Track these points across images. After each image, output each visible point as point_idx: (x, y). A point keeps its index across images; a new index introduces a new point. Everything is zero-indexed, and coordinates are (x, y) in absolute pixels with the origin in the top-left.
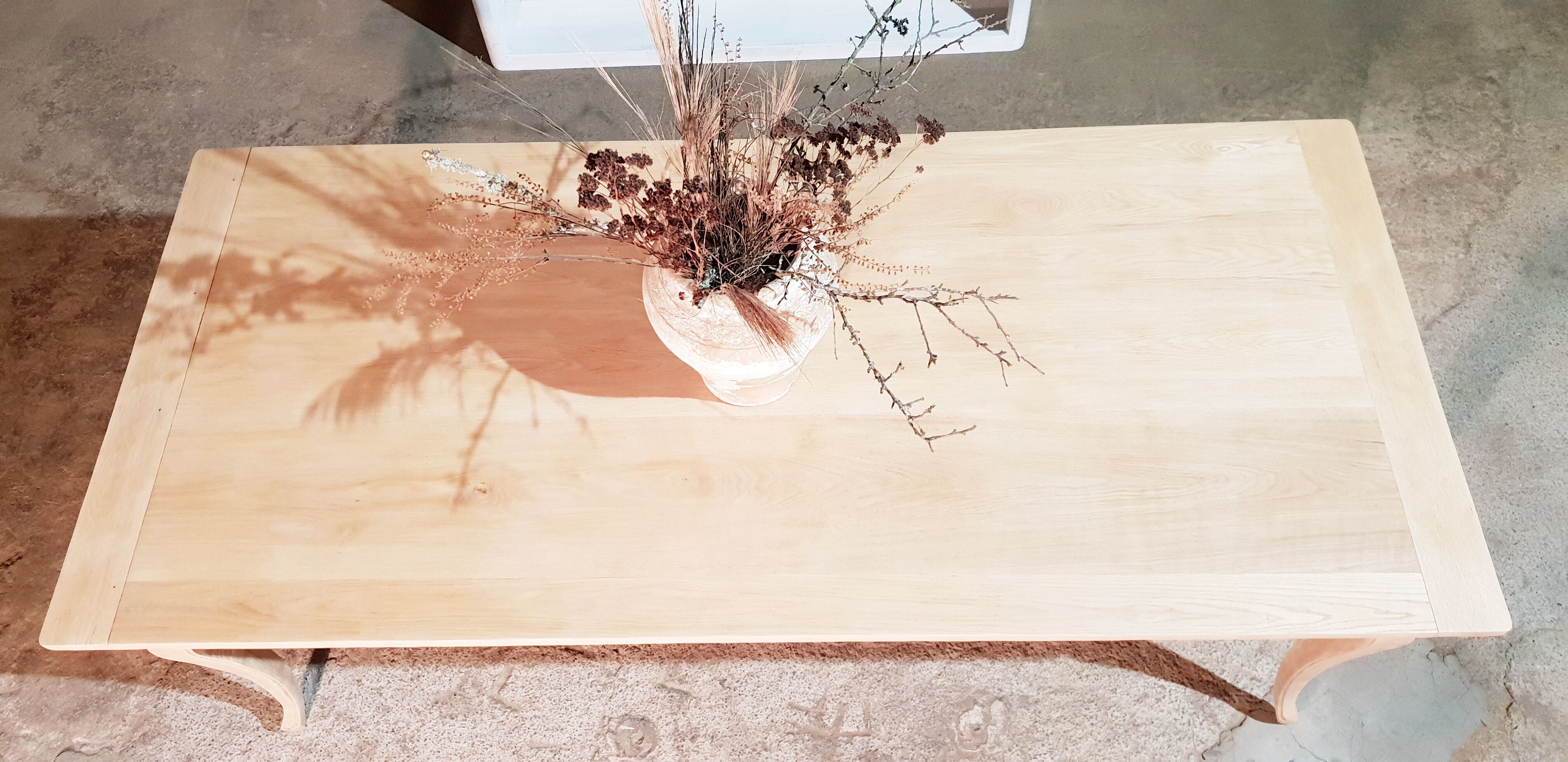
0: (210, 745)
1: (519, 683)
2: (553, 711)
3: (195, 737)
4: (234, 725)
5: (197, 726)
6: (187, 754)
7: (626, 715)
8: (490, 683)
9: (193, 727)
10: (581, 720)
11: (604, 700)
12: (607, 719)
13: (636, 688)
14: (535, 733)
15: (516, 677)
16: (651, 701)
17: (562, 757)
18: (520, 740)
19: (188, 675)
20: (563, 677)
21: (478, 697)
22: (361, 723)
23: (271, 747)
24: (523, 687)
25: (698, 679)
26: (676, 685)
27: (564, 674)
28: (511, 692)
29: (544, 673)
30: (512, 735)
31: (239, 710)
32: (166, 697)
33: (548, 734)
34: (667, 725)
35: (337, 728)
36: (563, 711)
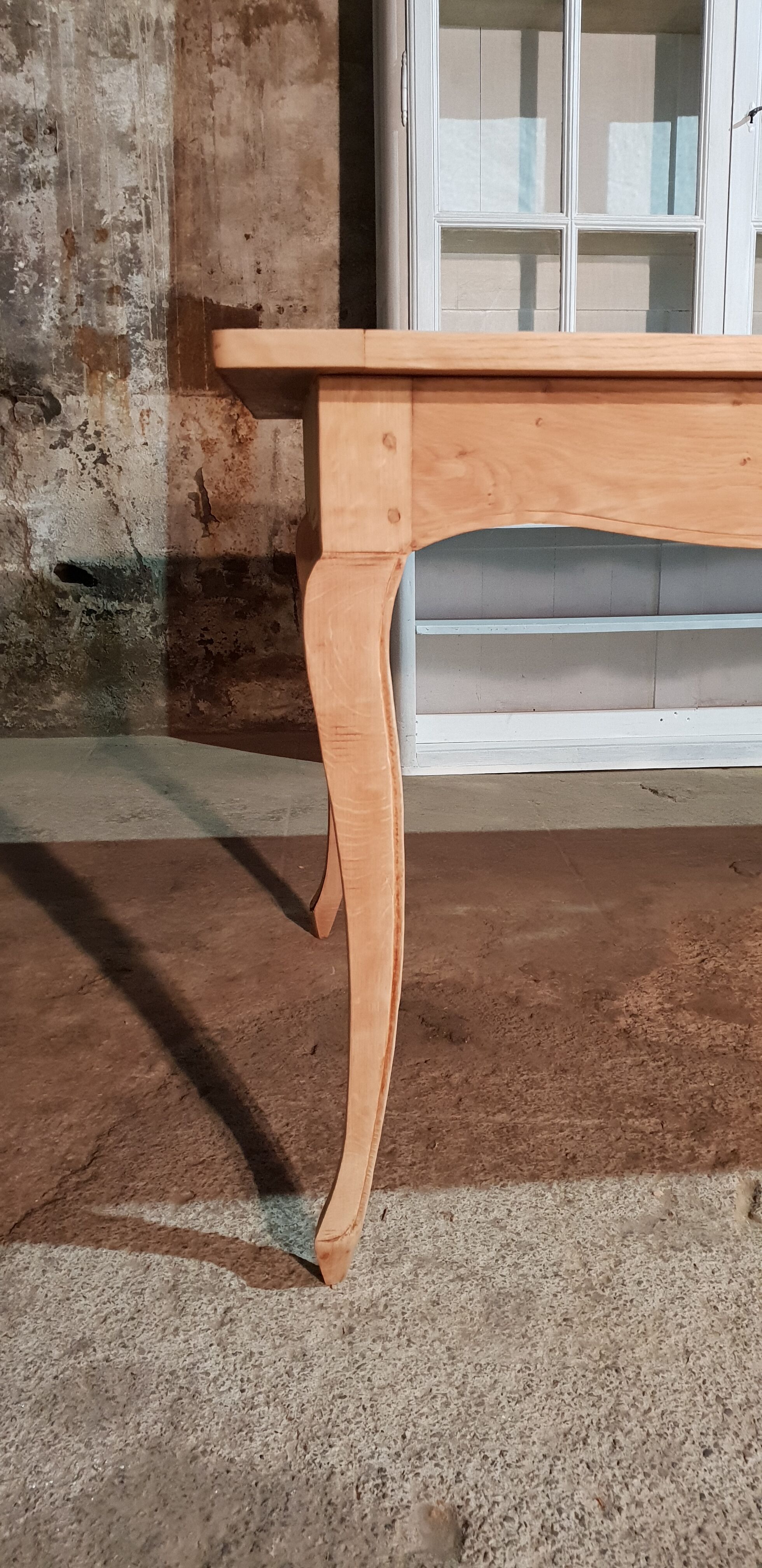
0: (133, 1319)
3: (94, 1309)
4: (185, 1286)
5: (97, 1292)
6: (78, 1337)
9: (88, 1295)
19: (65, 1223)
22: (480, 1270)
23: (281, 1313)
31: (191, 1264)
32: (19, 1256)
35: (426, 1278)
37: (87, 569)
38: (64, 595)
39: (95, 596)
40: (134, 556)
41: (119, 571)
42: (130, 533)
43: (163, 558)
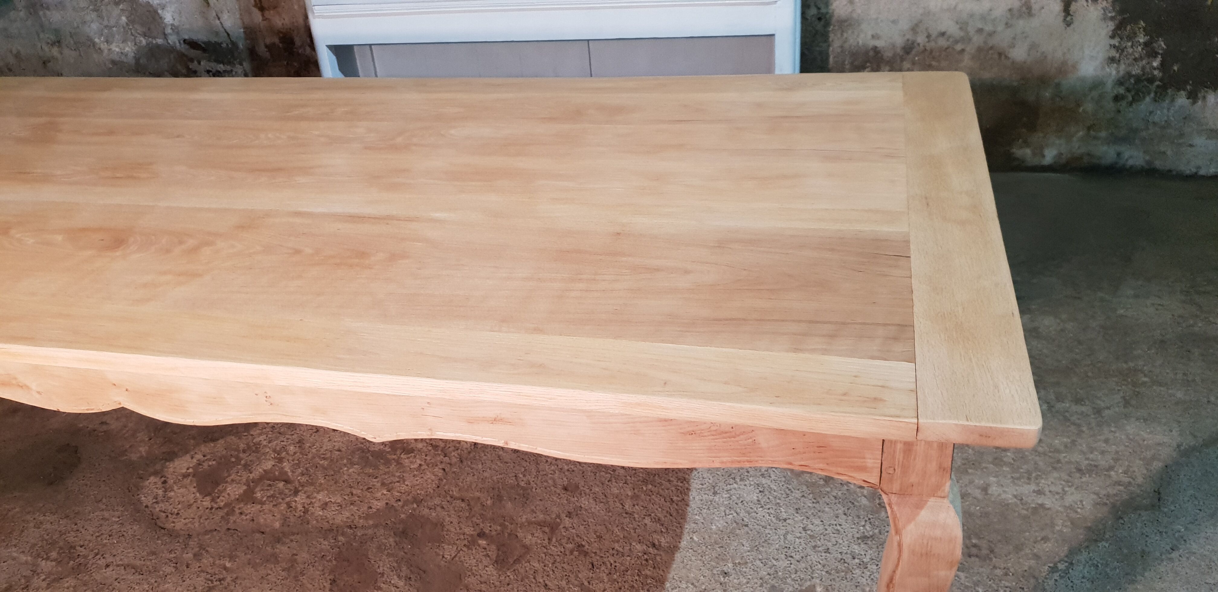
37: (200, 43)
38: (192, 60)
39: (209, 61)
40: (226, 34)
41: (220, 44)
42: (219, 19)
43: (242, 35)
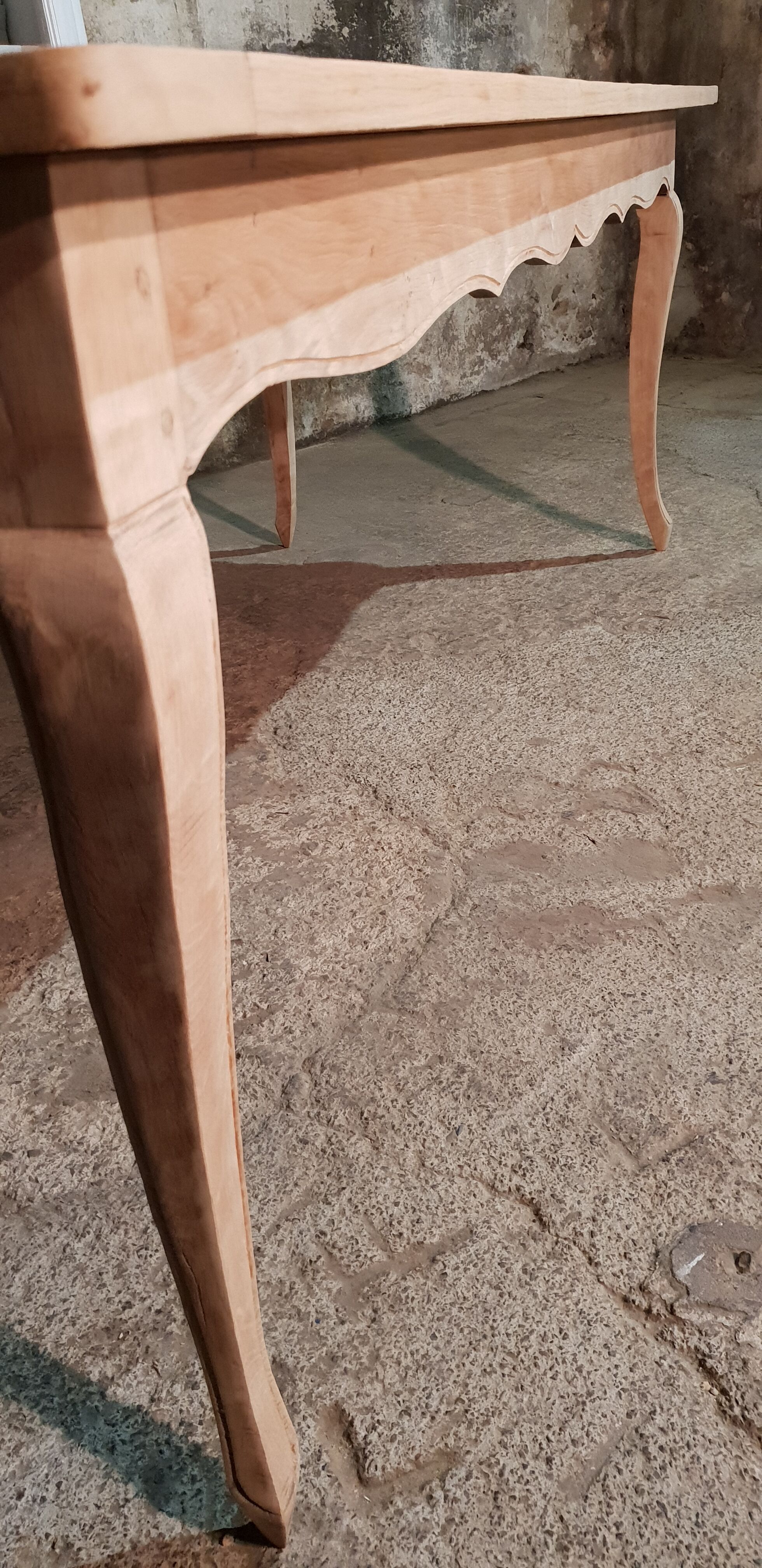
1: (388, 1414)
2: (527, 1383)
7: (657, 1254)
8: (323, 1481)
10: (597, 1343)
11: (586, 1273)
12: (637, 1297)
13: (608, 1206)
14: (549, 1461)
15: (370, 1409)
16: (661, 1195)
17: (662, 1440)
18: (538, 1511)
20: (462, 1315)
21: (328, 1536)
24: (407, 1412)
25: (678, 1107)
26: (657, 1147)
27: (455, 1311)
28: (392, 1447)
29: (413, 1347)
30: (508, 1519)
33: (575, 1429)
34: (737, 1200)
36: (543, 1363)
